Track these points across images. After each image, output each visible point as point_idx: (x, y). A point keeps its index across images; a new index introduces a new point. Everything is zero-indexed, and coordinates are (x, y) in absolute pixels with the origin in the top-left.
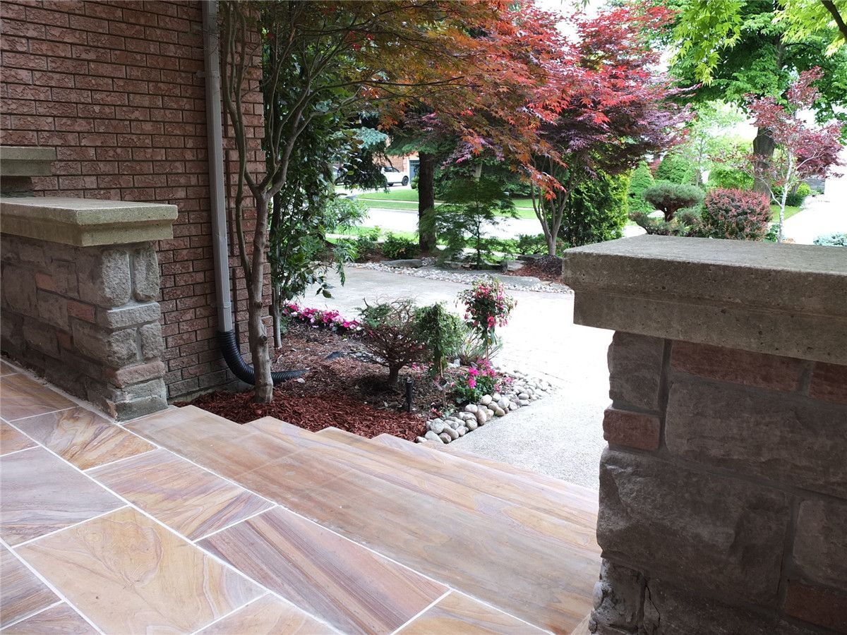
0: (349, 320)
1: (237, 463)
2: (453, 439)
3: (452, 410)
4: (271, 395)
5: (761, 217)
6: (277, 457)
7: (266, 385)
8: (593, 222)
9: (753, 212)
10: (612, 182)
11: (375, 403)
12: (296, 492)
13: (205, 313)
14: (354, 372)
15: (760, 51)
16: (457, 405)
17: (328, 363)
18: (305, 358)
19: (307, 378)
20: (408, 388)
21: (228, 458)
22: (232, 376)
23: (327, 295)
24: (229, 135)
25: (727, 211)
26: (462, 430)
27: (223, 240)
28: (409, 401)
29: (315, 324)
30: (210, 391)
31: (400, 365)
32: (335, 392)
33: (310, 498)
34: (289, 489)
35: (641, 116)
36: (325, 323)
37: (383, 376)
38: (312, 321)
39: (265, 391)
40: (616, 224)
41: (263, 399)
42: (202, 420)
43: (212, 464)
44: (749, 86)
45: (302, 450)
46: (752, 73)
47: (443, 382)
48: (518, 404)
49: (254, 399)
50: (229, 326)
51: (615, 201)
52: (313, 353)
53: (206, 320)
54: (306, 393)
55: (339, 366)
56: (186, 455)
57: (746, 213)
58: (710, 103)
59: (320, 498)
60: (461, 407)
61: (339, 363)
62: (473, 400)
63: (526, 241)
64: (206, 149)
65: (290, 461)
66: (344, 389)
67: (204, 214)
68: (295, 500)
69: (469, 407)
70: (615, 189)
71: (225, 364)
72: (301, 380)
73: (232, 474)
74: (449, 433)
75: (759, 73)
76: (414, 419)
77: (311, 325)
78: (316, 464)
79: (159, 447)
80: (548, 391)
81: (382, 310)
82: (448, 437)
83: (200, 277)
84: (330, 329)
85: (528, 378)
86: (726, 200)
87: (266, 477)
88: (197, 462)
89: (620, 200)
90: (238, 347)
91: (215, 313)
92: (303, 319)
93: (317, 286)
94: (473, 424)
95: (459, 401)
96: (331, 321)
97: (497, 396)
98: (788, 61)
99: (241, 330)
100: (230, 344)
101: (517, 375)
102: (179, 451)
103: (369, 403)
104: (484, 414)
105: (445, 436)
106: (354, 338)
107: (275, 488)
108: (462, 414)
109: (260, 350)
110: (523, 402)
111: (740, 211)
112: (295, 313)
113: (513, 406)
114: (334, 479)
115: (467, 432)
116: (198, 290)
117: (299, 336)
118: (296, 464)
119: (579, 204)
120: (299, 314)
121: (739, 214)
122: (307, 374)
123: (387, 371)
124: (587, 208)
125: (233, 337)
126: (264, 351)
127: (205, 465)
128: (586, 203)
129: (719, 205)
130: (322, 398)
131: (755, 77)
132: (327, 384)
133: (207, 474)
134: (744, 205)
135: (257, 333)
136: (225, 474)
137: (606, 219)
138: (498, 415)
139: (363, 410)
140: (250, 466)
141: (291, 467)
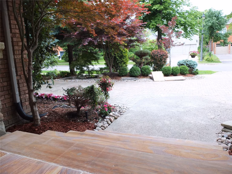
0: (56, 96)
1: (51, 153)
2: (105, 129)
3: (101, 119)
4: (40, 123)
5: (166, 57)
6: (69, 148)
7: (38, 119)
8: (119, 62)
9: (164, 55)
10: (123, 51)
11: (75, 121)
12: (88, 163)
13: (9, 97)
14: (63, 112)
15: (157, 15)
16: (102, 117)
17: (54, 110)
18: (45, 109)
19: (48, 116)
20: (86, 114)
21: (45, 152)
22: (21, 118)
23: (50, 87)
24: (13, 32)
25: (157, 56)
26: (107, 125)
27: (13, 70)
28: (87, 118)
29: (45, 98)
30: (13, 125)
31: (81, 107)
32: (59, 119)
33: (96, 165)
34: (83, 162)
35: (135, 30)
36: (49, 98)
37: (74, 111)
38: (44, 97)
39: (37, 122)
40: (125, 62)
41: (37, 125)
42: (25, 136)
43: (39, 156)
44: (155, 24)
45: (78, 142)
46: (156, 21)
47: (97, 110)
48: (120, 114)
49: (33, 125)
50: (18, 101)
51: (125, 56)
52: (47, 107)
53: (9, 99)
54: (49, 120)
55: (57, 111)
56: (24, 155)
57: (162, 56)
58: (145, 29)
59: (101, 164)
60: (104, 118)
61: (57, 109)
62: (106, 115)
63: (101, 69)
64: (4, 37)
65: (75, 148)
66: (62, 118)
67: (5, 61)
68: (90, 167)
69: (106, 117)
70: (124, 53)
71: (18, 115)
72: (46, 117)
73: (52, 160)
74: (103, 127)
75: (157, 21)
76: (90, 124)
77: (44, 99)
78: (88, 147)
79: (8, 153)
80: (127, 109)
81: (73, 90)
82: (103, 128)
83: (5, 84)
84: (51, 99)
85: (120, 106)
86: (157, 53)
87: (69, 158)
88: (30, 157)
89: (126, 56)
90: (22, 108)
91: (13, 96)
92: (41, 97)
93: (46, 85)
94: (110, 122)
95: (102, 116)
96: (50, 97)
97: (114, 113)
98: (164, 18)
99: (23, 102)
100: (19, 107)
101: (116, 106)
102: (19, 153)
103: (72, 121)
104: (112, 119)
105: (102, 128)
106: (60, 101)
107: (76, 163)
108: (105, 120)
109: (34, 107)
110: (121, 113)
111: (161, 55)
112: (37, 96)
113: (119, 115)
114: (101, 153)
115: (109, 125)
116: (5, 89)
117: (41, 103)
118: (79, 149)
119: (115, 58)
120: (39, 96)
121: (160, 56)
122: (47, 114)
123: (76, 109)
124: (117, 59)
125: (20, 104)
126: (36, 107)
127: (35, 158)
128: (117, 57)
129: (155, 54)
130: (56, 121)
131: (157, 22)
132: (55, 117)
133: (38, 163)
134: (161, 54)
135: (32, 100)
136: (48, 161)
137: (123, 61)
138: (116, 119)
139: (72, 123)
140: (58, 154)
141: (78, 151)
